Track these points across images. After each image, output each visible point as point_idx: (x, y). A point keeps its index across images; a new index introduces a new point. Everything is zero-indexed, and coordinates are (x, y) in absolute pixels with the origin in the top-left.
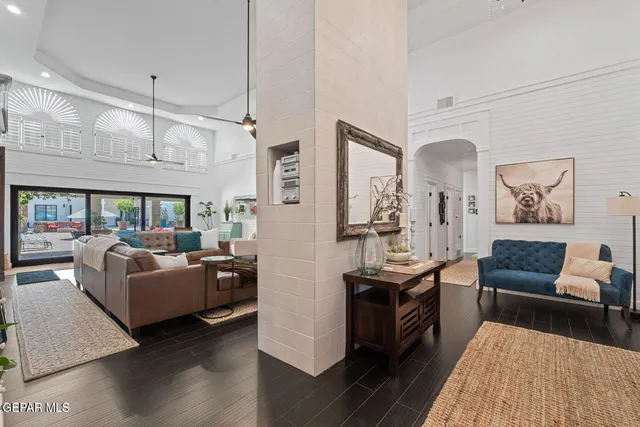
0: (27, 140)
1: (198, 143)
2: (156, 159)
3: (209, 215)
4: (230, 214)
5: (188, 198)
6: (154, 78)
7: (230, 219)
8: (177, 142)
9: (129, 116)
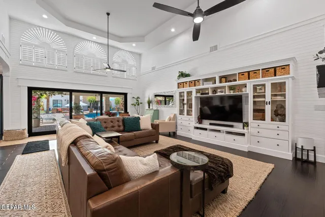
0: (37, 59)
1: (131, 61)
2: (110, 68)
3: (138, 105)
4: (151, 104)
5: (125, 95)
6: (108, 14)
7: (151, 107)
8: (120, 60)
9: (94, 46)
